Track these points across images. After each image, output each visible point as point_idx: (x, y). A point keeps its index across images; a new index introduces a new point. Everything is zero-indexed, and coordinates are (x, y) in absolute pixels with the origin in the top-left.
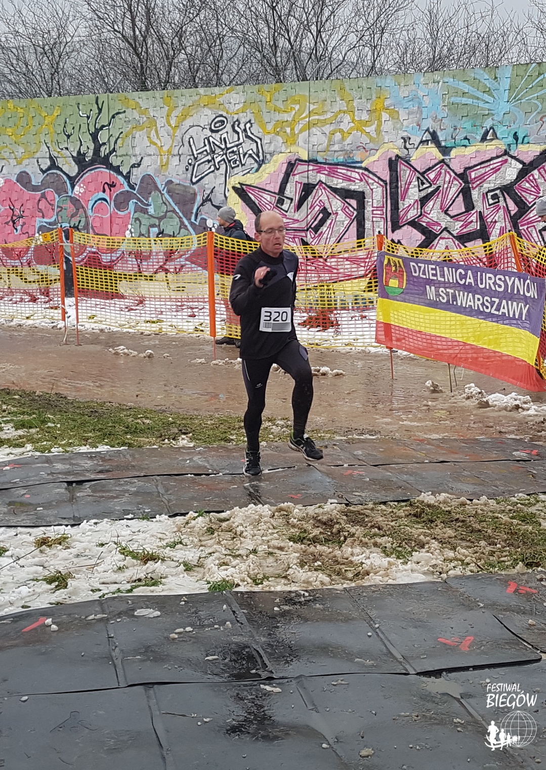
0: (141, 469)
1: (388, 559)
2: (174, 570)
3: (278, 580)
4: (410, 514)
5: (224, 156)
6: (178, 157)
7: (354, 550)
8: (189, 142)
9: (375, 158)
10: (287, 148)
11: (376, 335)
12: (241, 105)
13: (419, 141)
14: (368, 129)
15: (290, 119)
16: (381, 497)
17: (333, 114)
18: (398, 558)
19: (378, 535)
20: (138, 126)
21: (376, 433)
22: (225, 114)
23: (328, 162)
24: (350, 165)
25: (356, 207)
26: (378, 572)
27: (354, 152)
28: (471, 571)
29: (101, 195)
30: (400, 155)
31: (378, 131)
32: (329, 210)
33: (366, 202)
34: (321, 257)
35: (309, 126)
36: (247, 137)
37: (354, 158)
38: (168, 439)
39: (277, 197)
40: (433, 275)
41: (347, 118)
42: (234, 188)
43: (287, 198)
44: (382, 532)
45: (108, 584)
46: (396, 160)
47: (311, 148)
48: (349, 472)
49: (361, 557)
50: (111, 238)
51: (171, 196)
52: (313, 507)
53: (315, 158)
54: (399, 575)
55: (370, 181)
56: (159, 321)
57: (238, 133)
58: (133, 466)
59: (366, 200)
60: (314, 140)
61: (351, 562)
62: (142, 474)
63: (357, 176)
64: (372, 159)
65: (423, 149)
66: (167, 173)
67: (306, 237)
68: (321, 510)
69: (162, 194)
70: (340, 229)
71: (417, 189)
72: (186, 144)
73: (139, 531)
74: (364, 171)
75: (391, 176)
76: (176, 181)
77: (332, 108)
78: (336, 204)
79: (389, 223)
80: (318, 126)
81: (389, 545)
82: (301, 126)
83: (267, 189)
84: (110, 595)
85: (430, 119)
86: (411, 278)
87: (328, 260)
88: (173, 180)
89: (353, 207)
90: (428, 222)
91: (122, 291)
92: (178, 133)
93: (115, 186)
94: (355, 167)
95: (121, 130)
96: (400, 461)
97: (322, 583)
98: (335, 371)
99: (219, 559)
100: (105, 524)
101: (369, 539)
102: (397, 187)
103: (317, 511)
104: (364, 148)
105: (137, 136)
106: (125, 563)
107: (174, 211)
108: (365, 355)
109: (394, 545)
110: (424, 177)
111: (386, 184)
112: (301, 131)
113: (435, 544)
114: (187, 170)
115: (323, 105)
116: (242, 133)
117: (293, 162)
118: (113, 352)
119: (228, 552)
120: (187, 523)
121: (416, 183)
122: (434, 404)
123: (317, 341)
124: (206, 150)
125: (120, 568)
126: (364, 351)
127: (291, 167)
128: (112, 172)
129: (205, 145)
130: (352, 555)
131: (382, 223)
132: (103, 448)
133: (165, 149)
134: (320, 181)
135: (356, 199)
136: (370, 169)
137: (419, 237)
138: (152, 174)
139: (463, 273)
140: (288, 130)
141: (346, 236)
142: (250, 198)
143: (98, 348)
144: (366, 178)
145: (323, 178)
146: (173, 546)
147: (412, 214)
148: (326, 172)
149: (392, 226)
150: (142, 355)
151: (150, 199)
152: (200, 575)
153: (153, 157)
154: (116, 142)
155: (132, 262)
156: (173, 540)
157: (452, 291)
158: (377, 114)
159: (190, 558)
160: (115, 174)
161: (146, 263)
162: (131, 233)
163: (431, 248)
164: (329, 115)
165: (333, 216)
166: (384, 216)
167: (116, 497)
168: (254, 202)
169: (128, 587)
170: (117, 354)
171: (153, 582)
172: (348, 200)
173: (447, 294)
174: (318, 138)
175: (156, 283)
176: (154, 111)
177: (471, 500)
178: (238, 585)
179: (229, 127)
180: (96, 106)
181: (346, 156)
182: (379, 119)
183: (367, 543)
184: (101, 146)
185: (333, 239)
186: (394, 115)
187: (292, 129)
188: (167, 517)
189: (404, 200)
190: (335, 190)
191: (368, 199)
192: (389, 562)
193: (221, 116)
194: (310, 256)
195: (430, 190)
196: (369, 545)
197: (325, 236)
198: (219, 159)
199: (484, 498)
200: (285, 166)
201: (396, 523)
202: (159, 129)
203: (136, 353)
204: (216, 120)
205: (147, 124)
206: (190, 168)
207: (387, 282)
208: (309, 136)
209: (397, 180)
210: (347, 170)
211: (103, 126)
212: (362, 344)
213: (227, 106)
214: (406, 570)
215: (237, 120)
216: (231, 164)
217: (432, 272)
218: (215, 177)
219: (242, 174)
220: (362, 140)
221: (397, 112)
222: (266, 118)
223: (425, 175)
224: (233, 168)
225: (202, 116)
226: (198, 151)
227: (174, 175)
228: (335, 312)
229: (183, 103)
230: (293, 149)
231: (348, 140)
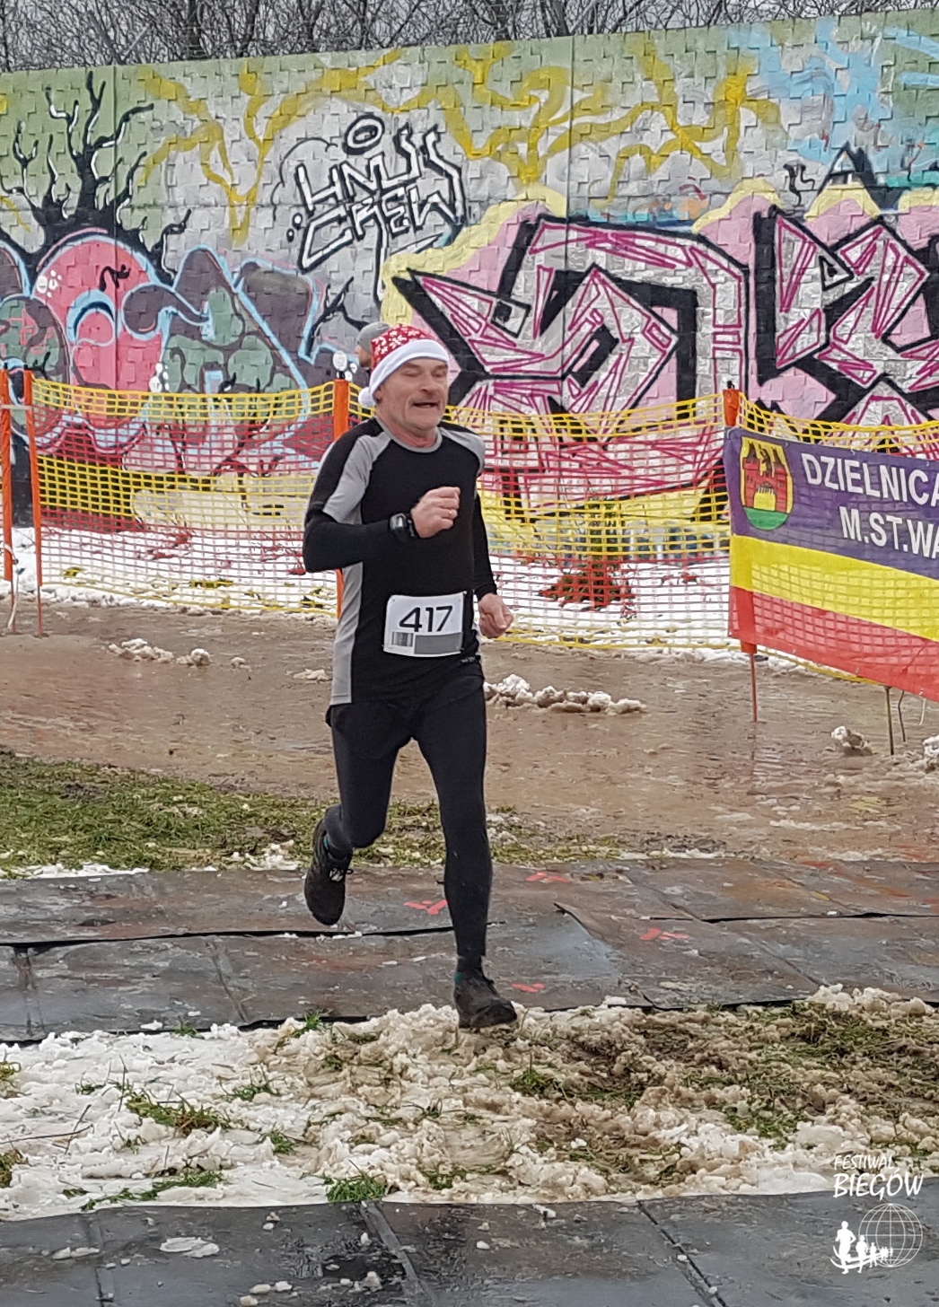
0: (179, 919)
1: (740, 1137)
2: (251, 1151)
3: (487, 1179)
4: (793, 1034)
5: (376, 209)
6: (270, 211)
7: (662, 1115)
8: (297, 176)
9: (723, 212)
10: (518, 190)
12: (416, 92)
13: (824, 172)
14: (706, 147)
15: (527, 124)
16: (725, 992)
17: (625, 112)
18: (763, 1134)
19: (718, 1081)
20: (181, 140)
21: (716, 847)
22: (378, 112)
23: (612, 221)
24: (663, 229)
25: (675, 326)
26: (718, 1166)
27: (673, 199)
28: (935, 1169)
29: (96, 295)
30: (780, 207)
31: (730, 150)
32: (615, 334)
33: (699, 316)
34: (594, 440)
35: (572, 138)
36: (429, 164)
37: (674, 213)
38: (241, 852)
39: (495, 301)
40: (856, 483)
41: (659, 121)
42: (396, 280)
43: (518, 304)
44: (726, 1075)
45: (102, 1178)
46: (772, 218)
47: (574, 190)
48: (653, 933)
49: (676, 1130)
50: (117, 393)
51: (254, 300)
52: (567, 1014)
53: (582, 212)
54: (765, 1173)
55: (710, 266)
56: (223, 582)
57: (407, 156)
58: (161, 912)
59: (699, 309)
60: (582, 171)
61: (655, 1142)
62: (181, 931)
63: (680, 254)
64: (715, 215)
65: (833, 192)
66: (244, 247)
67: (560, 393)
68: (587, 1021)
69: (233, 295)
70: (638, 376)
71: (818, 285)
72: (290, 180)
73: (172, 1060)
74: (695, 244)
75: (758, 254)
76: (265, 264)
77: (625, 99)
78: (631, 318)
79: (753, 363)
80: (591, 140)
81: (741, 1105)
82: (552, 139)
83: (472, 282)
84: (106, 1205)
85: (851, 125)
86: (804, 491)
87: (610, 447)
88: (259, 263)
89: (668, 326)
90: (844, 361)
91: (142, 514)
92: (272, 156)
93: (127, 275)
94: (675, 234)
95: (142, 149)
96: (771, 910)
97: (588, 1189)
98: (622, 702)
99: (352, 1127)
100: (96, 1042)
101: (697, 1091)
102: (772, 279)
103: (577, 1022)
104: (697, 191)
105: (179, 161)
106: (140, 1131)
107: (259, 333)
108: (692, 665)
109: (756, 1106)
110: (835, 257)
111: (747, 273)
112: (552, 151)
113: (850, 1105)
114: (290, 239)
115: (605, 91)
116: (418, 155)
117: (532, 222)
118: (119, 651)
119: (374, 1113)
120: (281, 1044)
121: (817, 271)
122: (851, 780)
123: (581, 633)
124: (334, 195)
125: (129, 1144)
126: (689, 658)
127: (528, 232)
128: (121, 244)
129: (332, 184)
130: (657, 1125)
131: (737, 362)
132: (93, 870)
133: (242, 191)
134: (594, 265)
135: (677, 309)
136: (711, 238)
137: (822, 396)
138: (211, 249)
139: (926, 479)
140: (523, 148)
141: (652, 392)
142: (433, 304)
143: (85, 642)
144: (701, 259)
145: (601, 258)
146: (248, 1095)
147: (807, 341)
148: (608, 246)
149: (759, 371)
150: (184, 660)
151: (206, 305)
152: (310, 1164)
153: (214, 210)
154: (130, 176)
155: (164, 446)
156: (247, 1082)
157: (901, 521)
158: (729, 111)
159: (287, 1124)
160: (128, 249)
161: (194, 452)
162: (163, 381)
163: (848, 422)
164: (617, 115)
165: (622, 347)
166: (742, 347)
167: (119, 983)
168: (442, 314)
169: (147, 1186)
170: (127, 656)
171: (205, 1177)
172: (657, 310)
173: (889, 527)
174: (591, 167)
175: (218, 496)
176: (217, 104)
177: (935, 1005)
178: (395, 1188)
179: (386, 143)
180: (88, 93)
181: (655, 209)
182: (733, 124)
183: (690, 1100)
184: (96, 184)
185: (622, 400)
186: (768, 115)
187: (532, 147)
188: (235, 1029)
189: (787, 311)
190: (629, 287)
191: (704, 308)
192: (742, 1144)
193: (370, 116)
194: (568, 437)
195: (850, 286)
196: (697, 1103)
197: (604, 391)
198: (364, 214)
200: (515, 230)
201: (759, 1055)
202: (227, 146)
203: (170, 654)
204: (359, 126)
205: (201, 136)
206: (298, 235)
207: (749, 499)
208: (570, 162)
209: (773, 266)
210: (658, 241)
211: (103, 140)
212: (684, 641)
213: (384, 93)
214: (781, 1164)
215: (407, 126)
216: (392, 227)
217: (850, 476)
218: (355, 257)
219: (415, 248)
220: (692, 172)
221: (776, 108)
222: (473, 121)
223: (838, 253)
224: (395, 235)
225: (328, 117)
226: (317, 197)
227: (262, 251)
228: (625, 566)
229: (284, 86)
230: (534, 191)
231: (661, 172)
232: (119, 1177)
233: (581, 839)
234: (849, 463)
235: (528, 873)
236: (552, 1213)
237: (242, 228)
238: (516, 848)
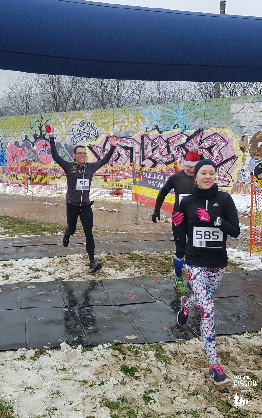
0: (43, 242)
2: (45, 274)
3: (78, 277)
4: (129, 257)
5: (84, 135)
6: (68, 136)
8: (72, 130)
9: (136, 135)
10: (106, 132)
11: (132, 198)
12: (90, 117)
13: (152, 129)
14: (134, 125)
15: (107, 122)
16: (120, 252)
17: (122, 120)
18: (120, 271)
20: (55, 125)
21: (126, 231)
22: (84, 120)
23: (120, 137)
24: (127, 138)
25: (129, 152)
26: (111, 275)
27: (129, 133)
28: (143, 275)
29: (43, 149)
30: (145, 134)
31: (137, 125)
32: (121, 154)
34: (117, 170)
35: (114, 124)
36: (92, 128)
37: (129, 135)
38: (55, 233)
39: (103, 149)
42: (88, 146)
43: (106, 150)
44: (117, 263)
45: (22, 278)
46: (144, 136)
47: (114, 132)
48: (112, 244)
49: (107, 270)
50: (46, 164)
51: (66, 149)
52: (96, 255)
54: (118, 276)
55: (135, 143)
56: (61, 193)
57: (89, 127)
58: (40, 241)
59: (133, 150)
60: (115, 129)
62: (43, 244)
63: (130, 142)
64: (135, 135)
65: (153, 132)
66: (65, 141)
67: (113, 163)
68: (99, 256)
69: (63, 149)
70: (124, 161)
71: (151, 146)
72: (71, 131)
73: (37, 262)
74: (132, 140)
75: (142, 141)
76: (68, 144)
77: (122, 118)
78: (123, 152)
79: (141, 158)
80: (117, 124)
81: (118, 267)
82: (111, 124)
83: (99, 146)
84: (22, 282)
85: (155, 121)
86: (143, 178)
87: (120, 171)
88: (67, 144)
89: (129, 153)
90: (155, 158)
91: (50, 183)
92: (69, 127)
93: (47, 146)
94: (129, 139)
96: (131, 240)
97: (92, 279)
98: (118, 210)
99: (61, 271)
100: (26, 260)
102: (144, 145)
103: (98, 256)
104: (133, 132)
106: (29, 272)
107: (67, 154)
108: (131, 205)
109: (120, 267)
110: (153, 142)
111: (140, 144)
112: (111, 126)
113: (133, 266)
114: (72, 140)
115: (118, 117)
117: (108, 137)
118: (44, 204)
119: (65, 269)
120: (54, 260)
121: (151, 144)
123: (114, 200)
124: (78, 133)
125: (27, 274)
126: (130, 203)
127: (107, 138)
128: (46, 141)
129: (78, 131)
130: (105, 270)
131: (139, 158)
132: (32, 236)
133: (64, 133)
134: (117, 143)
135: (130, 150)
136: (135, 139)
137: (152, 163)
138: (60, 142)
139: (160, 176)
140: (106, 125)
141: (126, 163)
142: (93, 150)
143: (39, 202)
145: (118, 142)
146: (46, 267)
147: (149, 155)
148: (119, 140)
149: (142, 159)
150: (54, 205)
151: (59, 150)
152: (53, 276)
153: (60, 136)
155: (53, 172)
156: (47, 265)
157: (156, 182)
158: (137, 119)
159: (51, 271)
160: (47, 142)
161: (58, 173)
162: (53, 162)
163: (155, 167)
164: (120, 120)
165: (122, 156)
166: (139, 156)
167: (31, 252)
168: (95, 151)
169: (29, 279)
170: (45, 204)
171: (37, 278)
172: (127, 150)
173: (155, 183)
174: (117, 128)
175: (62, 180)
176: (60, 119)
177: (151, 253)
178: (64, 279)
179: (86, 125)
180: (41, 118)
181: (126, 135)
182: (138, 121)
183: (111, 267)
184: (42, 132)
185: (122, 164)
186: (143, 120)
187: (108, 125)
188: (47, 258)
189: (146, 150)
190: (123, 147)
192: (116, 272)
193: (83, 121)
194: (114, 170)
195: (156, 146)
197: (119, 163)
198: (83, 136)
199: (155, 252)
200: (105, 138)
201: (123, 260)
202: (62, 126)
203: (52, 204)
204: (82, 122)
205: (58, 124)
206: (73, 139)
207: (136, 179)
208: (113, 127)
209: (144, 143)
210: (127, 140)
211: (43, 125)
212: (130, 201)
213: (85, 117)
214: (120, 275)
215: (89, 122)
216: (87, 138)
217: (150, 176)
218: (81, 142)
219: (90, 141)
220: (132, 129)
221: (144, 119)
222: (99, 121)
223: (154, 141)
224: (87, 139)
225: (77, 121)
226: (76, 133)
227: (67, 142)
228: (122, 190)
229: (70, 116)
230: (108, 132)
231: (127, 129)
232: (25, 278)
233: (106, 230)
234: (150, 174)
235: (97, 235)
236: (85, 282)
237: (64, 139)
238: (96, 232)
